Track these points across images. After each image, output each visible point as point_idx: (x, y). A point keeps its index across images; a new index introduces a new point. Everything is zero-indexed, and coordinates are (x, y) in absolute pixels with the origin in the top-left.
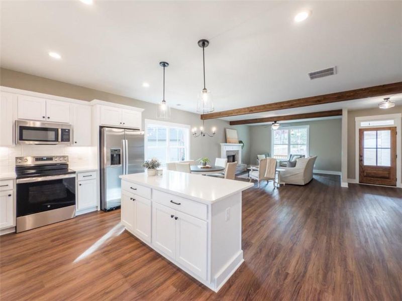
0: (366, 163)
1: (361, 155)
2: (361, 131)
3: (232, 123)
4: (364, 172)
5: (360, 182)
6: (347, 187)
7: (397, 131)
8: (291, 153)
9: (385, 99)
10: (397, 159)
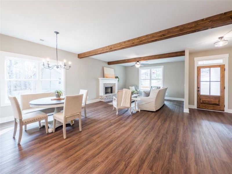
0: (202, 93)
1: (199, 87)
2: (199, 68)
3: (109, 63)
4: (200, 100)
5: (197, 108)
6: (188, 112)
7: (225, 68)
8: (152, 86)
9: (219, 38)
10: (225, 90)
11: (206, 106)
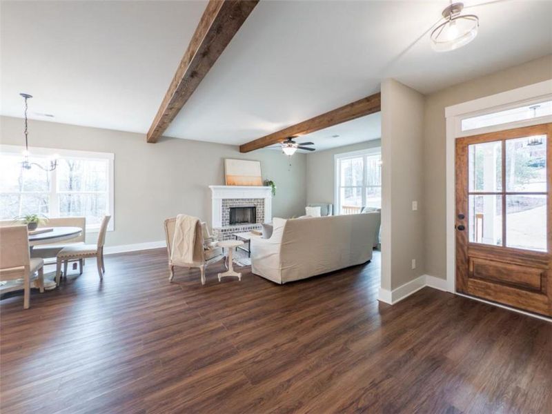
1: (462, 213)
2: (462, 145)
4: (468, 262)
5: (457, 290)
11: (489, 287)
